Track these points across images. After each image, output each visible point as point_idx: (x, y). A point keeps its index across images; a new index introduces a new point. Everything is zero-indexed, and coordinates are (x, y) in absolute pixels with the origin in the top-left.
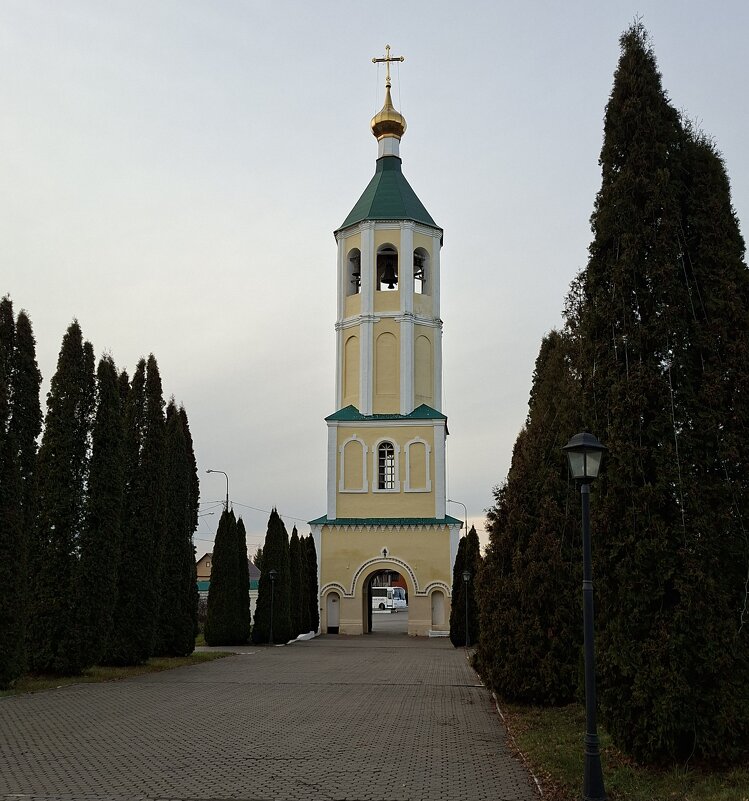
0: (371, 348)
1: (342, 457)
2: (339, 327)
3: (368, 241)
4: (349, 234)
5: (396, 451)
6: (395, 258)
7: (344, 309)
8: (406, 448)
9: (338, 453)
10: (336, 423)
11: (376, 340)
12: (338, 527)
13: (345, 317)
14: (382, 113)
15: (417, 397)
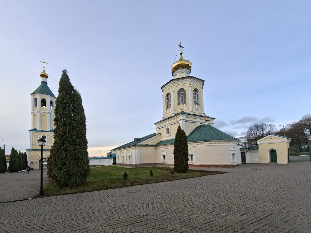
0: (40, 118)
1: (33, 138)
2: (32, 113)
3: (39, 97)
4: (34, 95)
5: (46, 137)
6: (46, 101)
7: (33, 110)
8: (49, 137)
9: (32, 137)
10: (31, 131)
11: (41, 117)
12: (33, 151)
13: (33, 111)
14: (42, 73)
15: (51, 128)
